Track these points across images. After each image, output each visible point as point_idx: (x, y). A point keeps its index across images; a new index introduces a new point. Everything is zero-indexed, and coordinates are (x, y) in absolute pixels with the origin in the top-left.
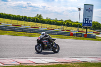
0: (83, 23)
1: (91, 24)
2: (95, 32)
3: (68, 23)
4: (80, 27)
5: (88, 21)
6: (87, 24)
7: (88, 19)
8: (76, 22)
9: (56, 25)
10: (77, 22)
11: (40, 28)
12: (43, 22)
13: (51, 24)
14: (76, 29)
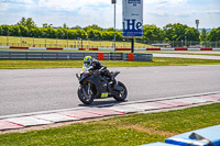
0: (124, 30)
1: (140, 30)
2: (150, 47)
3: (91, 32)
4: (119, 39)
5: (133, 24)
6: (133, 31)
7: (134, 21)
8: (109, 30)
9: (65, 38)
10: (112, 30)
11: (31, 48)
12: (37, 34)
13: (54, 37)
14: (110, 43)
